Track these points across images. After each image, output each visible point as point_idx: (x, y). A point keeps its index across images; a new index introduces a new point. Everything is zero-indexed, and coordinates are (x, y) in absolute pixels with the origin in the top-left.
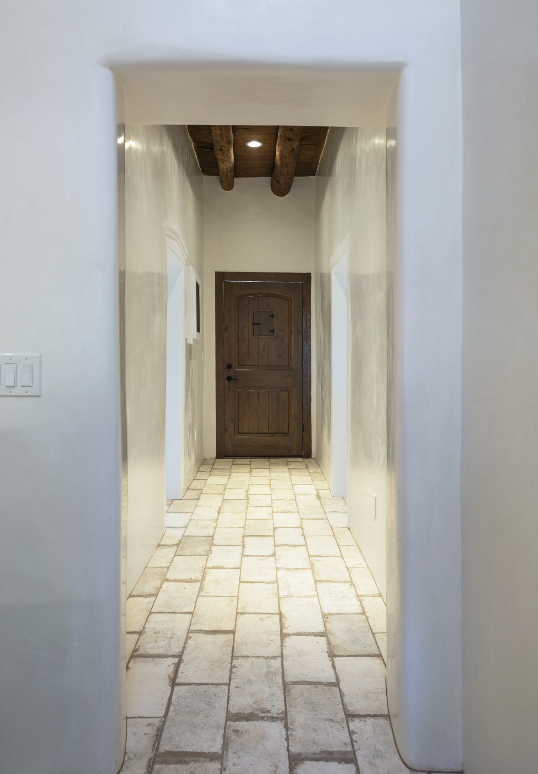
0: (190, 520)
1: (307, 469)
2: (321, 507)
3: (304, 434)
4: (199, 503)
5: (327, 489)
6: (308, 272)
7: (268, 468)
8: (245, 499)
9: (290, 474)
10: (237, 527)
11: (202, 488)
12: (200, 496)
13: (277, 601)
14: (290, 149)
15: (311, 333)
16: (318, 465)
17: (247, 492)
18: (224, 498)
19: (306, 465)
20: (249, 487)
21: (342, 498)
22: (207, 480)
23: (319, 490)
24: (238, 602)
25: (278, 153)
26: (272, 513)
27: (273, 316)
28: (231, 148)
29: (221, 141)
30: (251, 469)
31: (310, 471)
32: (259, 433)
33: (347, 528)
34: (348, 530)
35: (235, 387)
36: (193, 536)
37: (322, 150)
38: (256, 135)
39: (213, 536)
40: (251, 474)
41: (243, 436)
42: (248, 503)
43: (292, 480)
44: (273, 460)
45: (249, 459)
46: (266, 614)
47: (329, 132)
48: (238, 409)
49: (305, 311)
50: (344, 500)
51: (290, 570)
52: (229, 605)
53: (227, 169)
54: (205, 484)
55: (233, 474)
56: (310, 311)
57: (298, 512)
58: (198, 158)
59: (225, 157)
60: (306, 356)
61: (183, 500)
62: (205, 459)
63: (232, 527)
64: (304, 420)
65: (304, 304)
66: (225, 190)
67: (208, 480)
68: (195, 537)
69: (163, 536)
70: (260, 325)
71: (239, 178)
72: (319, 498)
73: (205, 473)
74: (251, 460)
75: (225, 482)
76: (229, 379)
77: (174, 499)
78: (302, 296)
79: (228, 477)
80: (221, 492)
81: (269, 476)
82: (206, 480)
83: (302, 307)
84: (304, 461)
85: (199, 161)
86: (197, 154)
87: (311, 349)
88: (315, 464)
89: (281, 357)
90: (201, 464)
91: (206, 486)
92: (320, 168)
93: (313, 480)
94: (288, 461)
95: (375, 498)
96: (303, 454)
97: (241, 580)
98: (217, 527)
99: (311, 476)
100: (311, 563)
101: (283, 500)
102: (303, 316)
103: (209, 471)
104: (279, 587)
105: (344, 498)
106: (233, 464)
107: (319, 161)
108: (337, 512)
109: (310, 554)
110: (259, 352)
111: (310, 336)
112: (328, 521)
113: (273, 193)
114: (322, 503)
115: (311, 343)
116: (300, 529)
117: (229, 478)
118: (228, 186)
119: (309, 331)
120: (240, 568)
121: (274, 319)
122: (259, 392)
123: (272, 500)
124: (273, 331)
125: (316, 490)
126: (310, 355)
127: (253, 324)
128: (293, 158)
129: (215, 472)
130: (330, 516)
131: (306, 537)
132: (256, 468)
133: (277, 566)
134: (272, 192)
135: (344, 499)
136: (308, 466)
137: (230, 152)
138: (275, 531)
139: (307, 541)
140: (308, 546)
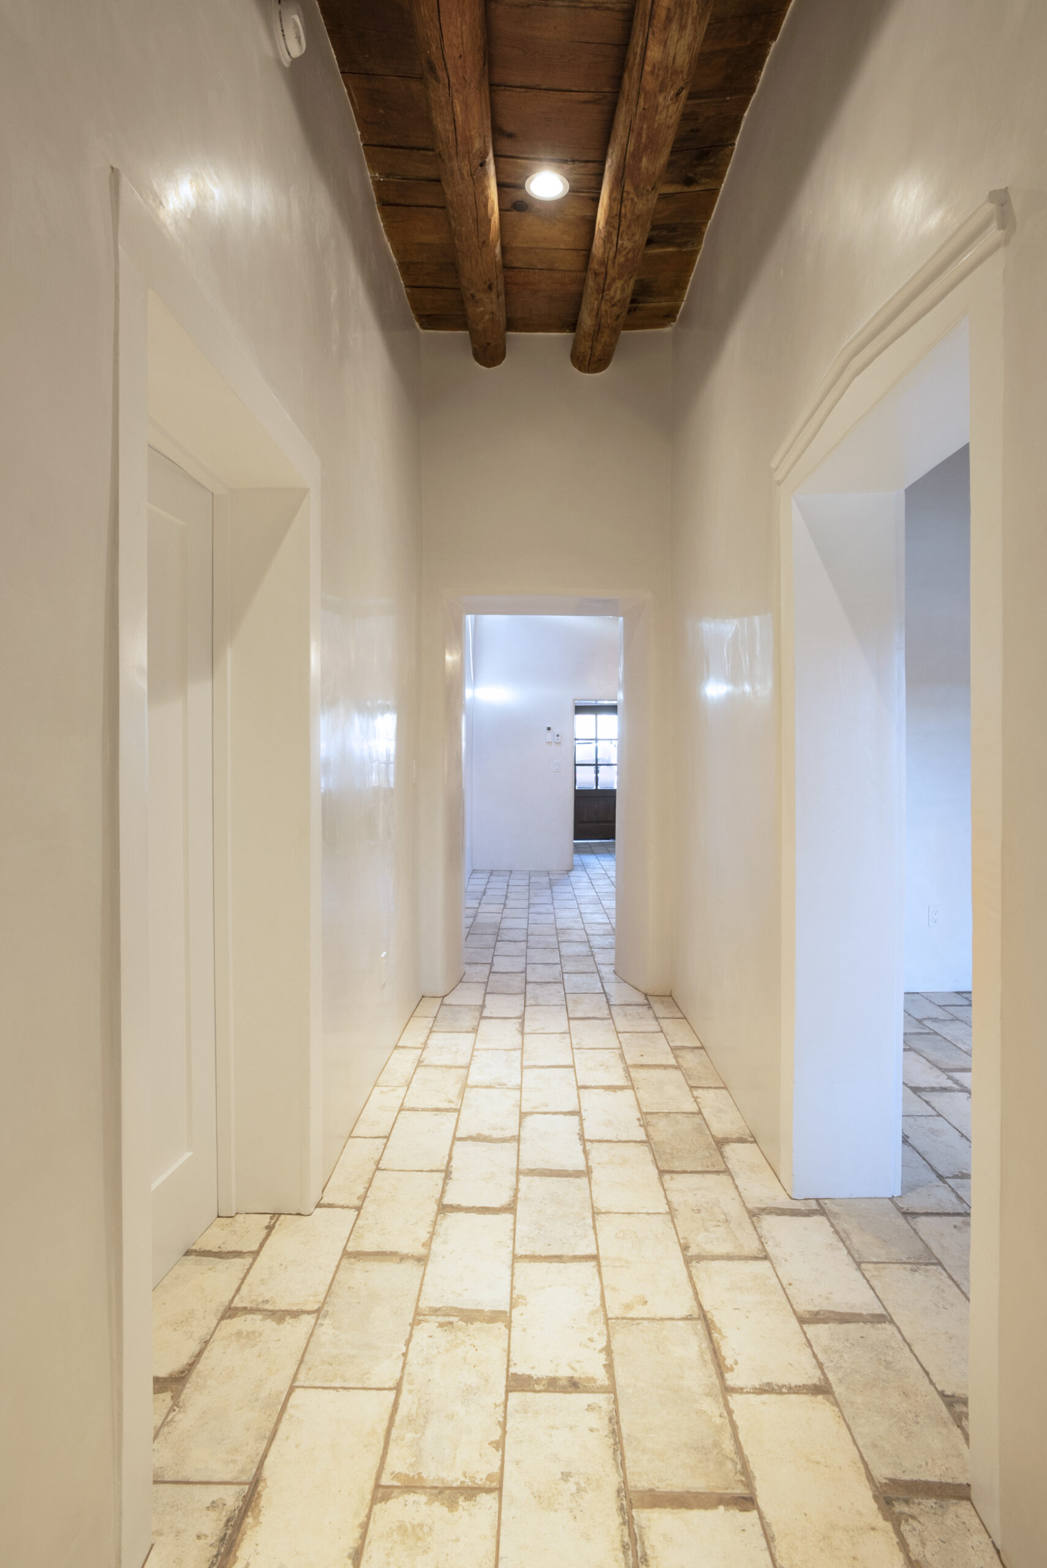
10: (614, 1213)
13: (525, 1046)
24: (571, 1043)
26: (515, 1312)
46: (539, 1033)
51: (499, 1085)
52: (580, 1039)
97: (573, 1069)
100: (461, 1098)
104: (519, 1061)
116: (447, 1201)
120: (579, 1088)
131: (444, 1168)
138: (512, 1194)
139: (448, 1152)
140: (452, 1135)
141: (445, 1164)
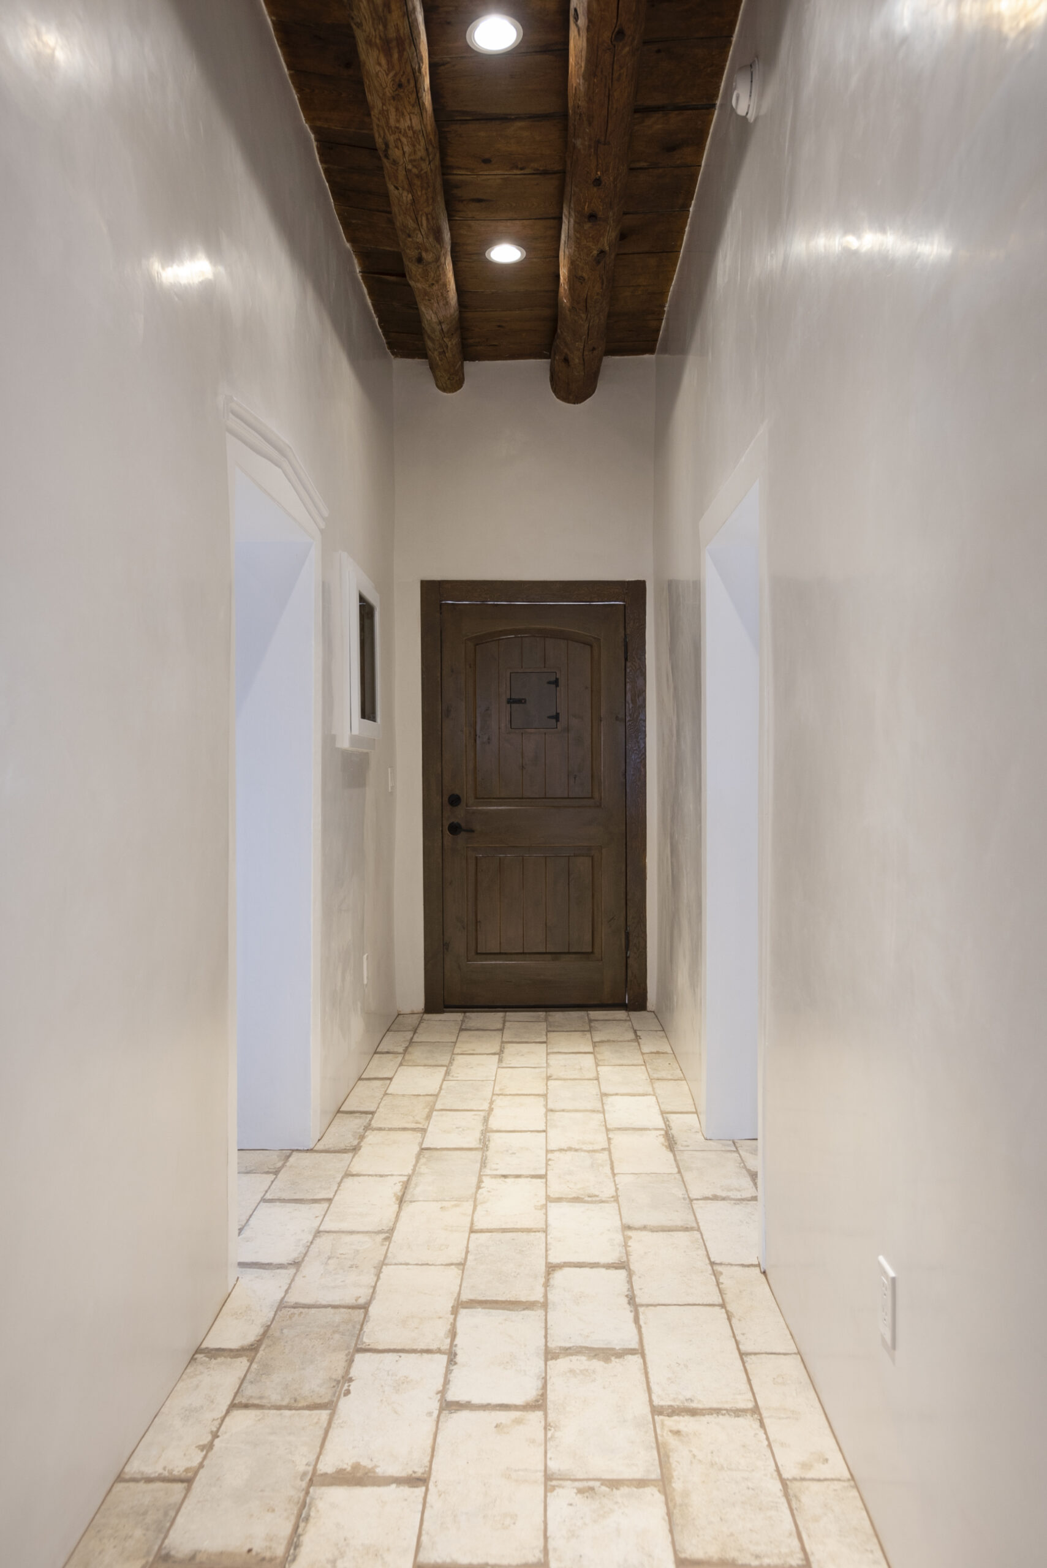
0: (318, 1233)
1: (636, 1044)
2: (678, 1176)
3: (628, 955)
4: (359, 1164)
5: (690, 1110)
6: (640, 579)
7: (545, 1040)
8: (478, 1146)
9: (595, 1058)
10: (442, 1265)
11: (372, 1109)
12: (362, 1137)
14: (595, 252)
15: (645, 721)
16: (663, 1030)
17: (486, 1120)
18: (423, 1146)
19: (635, 1032)
20: (492, 1102)
21: (731, 1142)
22: (391, 1079)
23: (668, 1115)
25: (563, 272)
26: (544, 1202)
27: (556, 682)
28: (445, 255)
29: (415, 229)
30: (502, 1042)
31: (646, 1049)
32: (523, 953)
33: (757, 1270)
34: (763, 1276)
35: (467, 847)
36: (309, 1307)
37: (675, 271)
38: (509, 223)
39: (365, 1307)
40: (500, 1061)
41: (486, 960)
42: (484, 1163)
43: (600, 1080)
44: (558, 1016)
45: (501, 1014)
47: (694, 211)
48: (476, 899)
49: (631, 671)
50: (737, 1151)
53: (440, 323)
54: (386, 1094)
55: (460, 1060)
56: (644, 670)
57: (616, 1199)
58: (373, 305)
59: (433, 284)
60: (633, 775)
61: (317, 1151)
62: (399, 1015)
63: (427, 1264)
64: (628, 923)
65: (629, 654)
66: (444, 390)
67: (394, 1080)
68: (313, 1311)
69: (224, 1305)
70: (525, 702)
71: (477, 361)
72: (671, 1143)
73: (390, 1056)
74: (505, 1017)
75: (433, 1088)
76: (454, 829)
77: (293, 1150)
78: (624, 637)
79: (445, 1068)
80: (420, 1123)
81: (545, 1065)
82: (388, 1082)
83: (623, 659)
84: (630, 1020)
85: (378, 316)
86: (370, 293)
87: (645, 759)
88: (658, 1029)
89: (575, 778)
90: (388, 1030)
91: (387, 1100)
92: (666, 330)
93: (652, 1080)
94: (592, 1018)
95: (894, 1280)
96: (627, 1002)
98: (386, 1261)
99: (647, 1064)
100: (662, 1450)
101: (576, 1150)
102: (628, 680)
103: (401, 1050)
105: (737, 1145)
106: (461, 1030)
107: (666, 309)
108: (724, 1199)
109: (657, 1402)
110: (523, 767)
111: (644, 729)
112: (699, 1236)
113: (555, 397)
114: (681, 1164)
115: (645, 743)
116: (622, 1274)
117: (447, 1073)
118: (449, 379)
119: (641, 717)
121: (558, 688)
122: (523, 859)
123: (547, 1151)
124: (557, 717)
125: (663, 1113)
126: (643, 773)
127: (511, 701)
128: (603, 284)
129: (417, 1053)
130: (707, 1213)
131: (641, 1310)
132: (514, 1040)
133: (549, 1463)
134: (553, 394)
135: (736, 1148)
136: (639, 1033)
137: (443, 268)
138: (551, 1281)
139: (644, 1330)
140: (648, 1358)
141: (641, 1313)
